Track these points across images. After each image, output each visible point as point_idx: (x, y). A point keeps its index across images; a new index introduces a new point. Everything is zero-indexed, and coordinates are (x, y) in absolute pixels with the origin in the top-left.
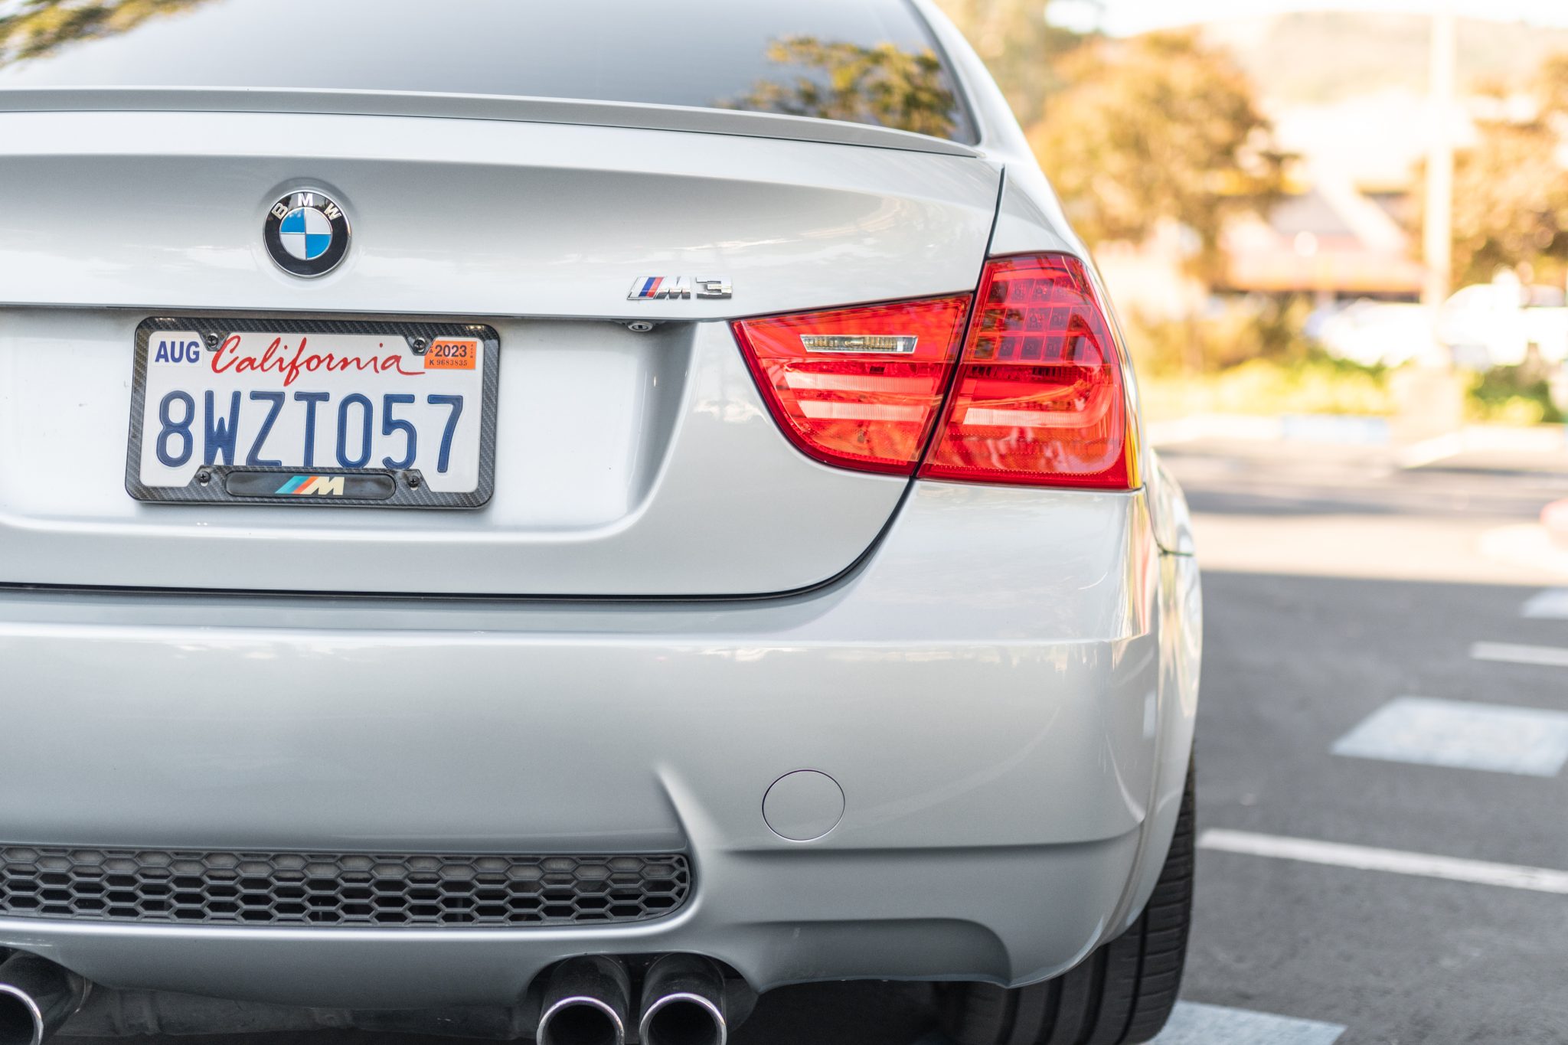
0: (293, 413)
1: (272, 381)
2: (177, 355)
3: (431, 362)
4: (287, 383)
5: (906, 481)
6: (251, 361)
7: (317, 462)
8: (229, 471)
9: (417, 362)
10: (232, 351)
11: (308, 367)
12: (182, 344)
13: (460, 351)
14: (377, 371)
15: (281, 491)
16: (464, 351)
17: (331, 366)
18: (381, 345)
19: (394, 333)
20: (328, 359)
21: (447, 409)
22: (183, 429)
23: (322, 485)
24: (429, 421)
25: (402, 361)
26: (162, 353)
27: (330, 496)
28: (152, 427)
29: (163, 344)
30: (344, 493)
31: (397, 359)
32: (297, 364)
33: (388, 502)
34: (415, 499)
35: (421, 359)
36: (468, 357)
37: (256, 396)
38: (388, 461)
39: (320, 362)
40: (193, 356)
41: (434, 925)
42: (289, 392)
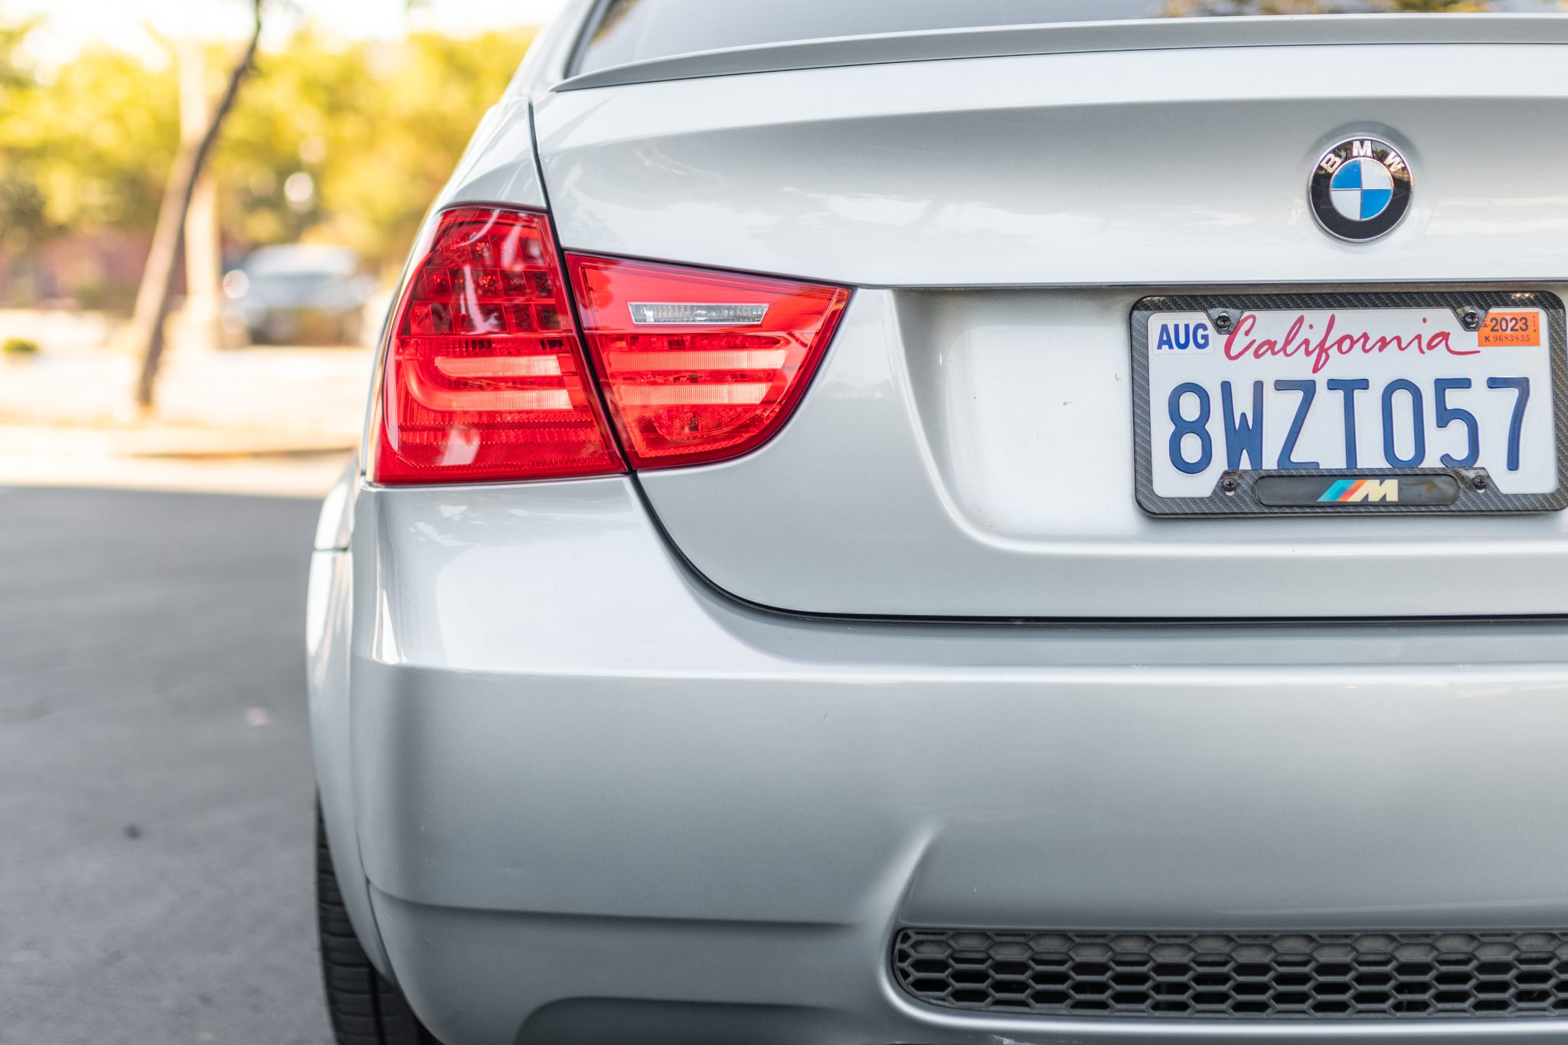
0: (1328, 405)
1: (1299, 367)
2: (1182, 340)
3: (1487, 338)
4: (1316, 370)
6: (1271, 344)
7: (1364, 462)
8: (1259, 477)
10: (1247, 333)
11: (1340, 350)
12: (1187, 327)
13: (1520, 324)
14: (1422, 352)
15: (1325, 498)
16: (1525, 324)
17: (1368, 347)
18: (1425, 320)
19: (1439, 305)
20: (1362, 340)
21: (1513, 394)
22: (1198, 427)
23: (1372, 490)
25: (1450, 337)
26: (1165, 338)
27: (1383, 503)
28: (1161, 429)
29: (1165, 328)
30: (1399, 498)
31: (1445, 336)
32: (1327, 345)
33: (1453, 508)
34: (1484, 503)
35: (1473, 336)
36: (1530, 331)
37: (1281, 385)
38: (1446, 458)
39: (1353, 343)
40: (1201, 341)
41: (1543, 1013)
42: (1321, 379)
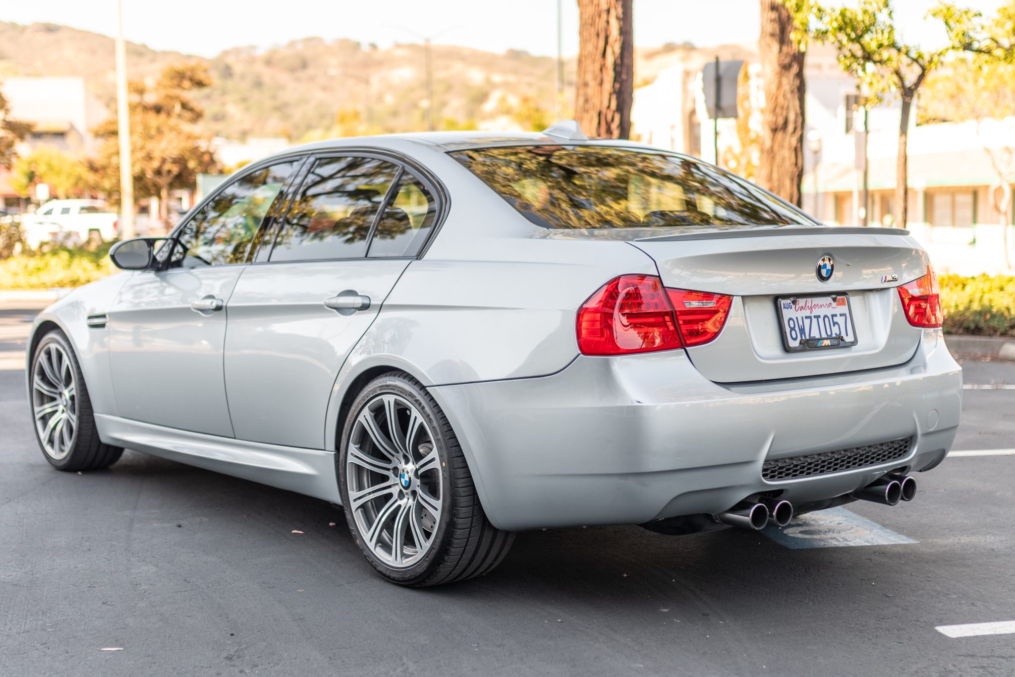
0: (814, 322)
1: (808, 313)
3: (838, 304)
4: (811, 313)
6: (803, 307)
7: (822, 336)
8: (806, 340)
9: (834, 304)
10: (798, 305)
14: (828, 308)
15: (818, 345)
16: (842, 301)
17: (820, 307)
18: (827, 300)
19: (829, 296)
21: (844, 318)
22: (794, 329)
23: (825, 343)
24: (841, 322)
25: (831, 304)
27: (828, 346)
30: (830, 344)
32: (812, 307)
33: (838, 346)
34: (844, 344)
37: (806, 317)
38: (836, 334)
39: (816, 306)
42: (812, 316)
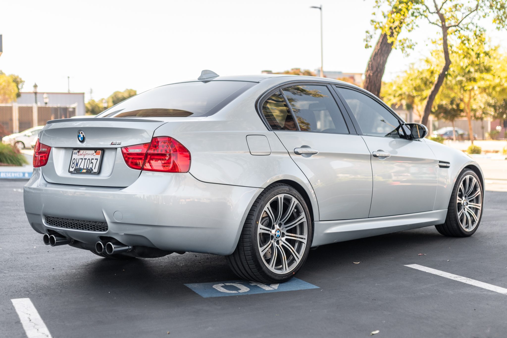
0: (83, 161)
4: (83, 157)
5: (141, 171)
7: (84, 168)
8: (77, 169)
9: (95, 154)
10: (80, 153)
14: (91, 155)
16: (100, 152)
18: (92, 152)
19: (94, 150)
20: (87, 154)
21: (96, 160)
22: (74, 163)
24: (94, 161)
27: (84, 172)
29: (74, 152)
30: (86, 172)
33: (89, 173)
34: (92, 173)
38: (90, 168)
40: (77, 154)
